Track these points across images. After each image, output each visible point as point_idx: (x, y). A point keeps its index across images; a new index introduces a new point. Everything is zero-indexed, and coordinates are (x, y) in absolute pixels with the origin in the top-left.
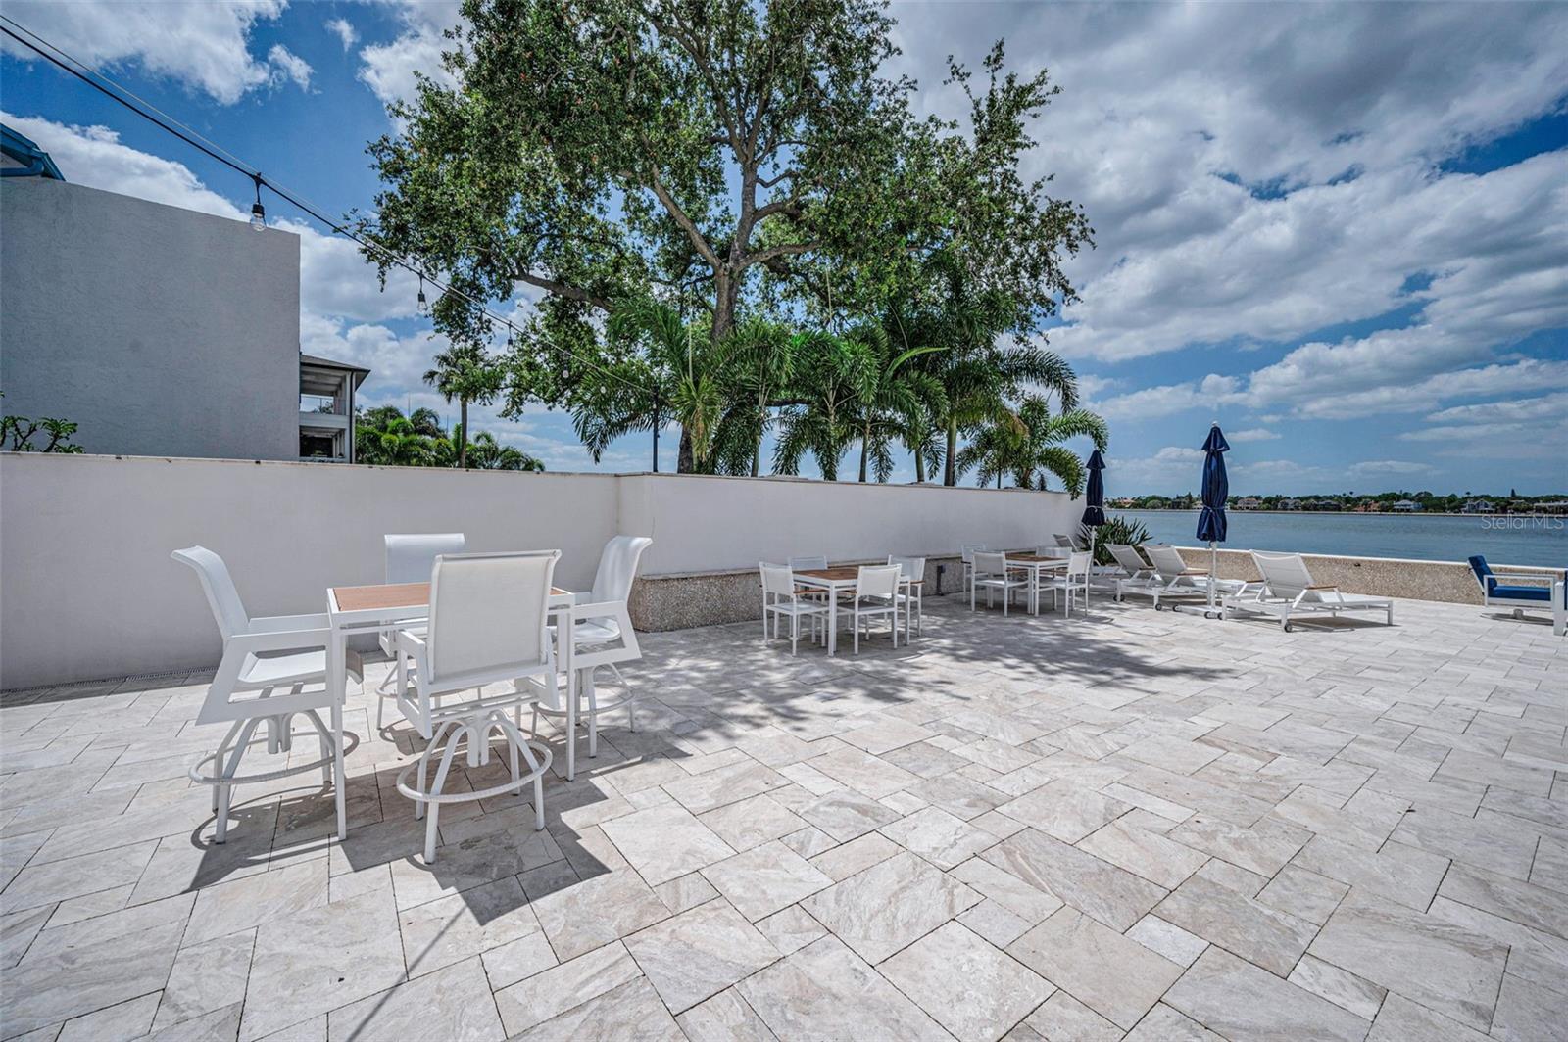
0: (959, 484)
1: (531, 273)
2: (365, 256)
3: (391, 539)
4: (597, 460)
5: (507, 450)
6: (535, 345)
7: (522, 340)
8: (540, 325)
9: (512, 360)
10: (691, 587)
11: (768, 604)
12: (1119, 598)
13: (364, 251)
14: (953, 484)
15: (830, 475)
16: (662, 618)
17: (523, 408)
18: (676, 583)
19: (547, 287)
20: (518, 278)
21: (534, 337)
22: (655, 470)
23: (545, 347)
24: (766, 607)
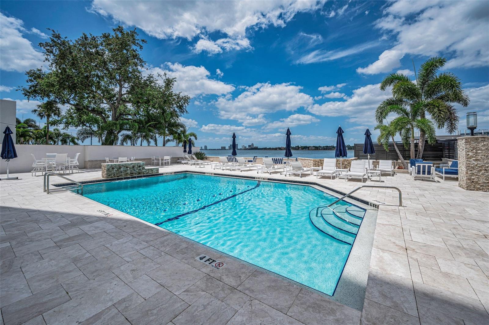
2: (24, 95)
3: (47, 154)
4: (83, 143)
13: (24, 94)
14: (165, 146)
15: (134, 145)
16: (92, 167)
21: (72, 111)
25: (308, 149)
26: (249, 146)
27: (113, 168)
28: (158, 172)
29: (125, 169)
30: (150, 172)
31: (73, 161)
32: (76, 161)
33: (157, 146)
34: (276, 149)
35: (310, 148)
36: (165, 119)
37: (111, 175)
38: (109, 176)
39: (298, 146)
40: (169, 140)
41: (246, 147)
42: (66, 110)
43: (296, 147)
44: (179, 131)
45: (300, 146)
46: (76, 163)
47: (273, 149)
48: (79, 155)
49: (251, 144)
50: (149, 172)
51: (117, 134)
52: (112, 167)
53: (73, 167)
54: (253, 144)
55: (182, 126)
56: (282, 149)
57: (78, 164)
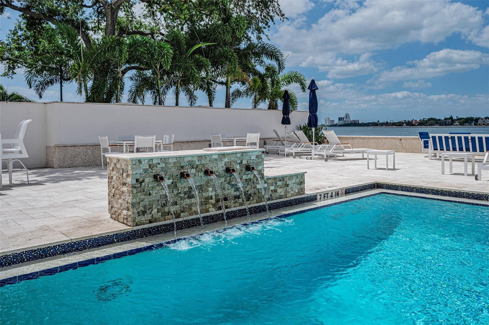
0: (232, 107)
1: (12, 4)
4: (41, 97)
5: (13, 95)
6: (20, 36)
7: (13, 34)
8: (23, 26)
9: (8, 45)
10: (77, 150)
11: (103, 153)
12: (286, 155)
14: (229, 107)
15: (161, 103)
16: (64, 162)
17: (15, 71)
18: (70, 148)
19: (20, 11)
20: (6, 6)
21: (20, 33)
22: (62, 100)
23: (27, 38)
24: (102, 154)
25: (475, 125)
26: (340, 119)
27: (158, 178)
28: (302, 191)
29: (202, 179)
30: (279, 191)
31: (13, 146)
32: (21, 147)
33: (211, 105)
34: (400, 124)
35: (480, 121)
36: (234, 32)
37: (151, 208)
38: (144, 213)
39: (451, 118)
40: (238, 93)
41: (333, 121)
42: (9, 32)
43: (446, 119)
44: (261, 69)
45: (455, 118)
46: (20, 152)
47: (394, 124)
48: (29, 124)
49: (343, 116)
50: (275, 191)
51: (120, 75)
52: (155, 171)
53: (11, 165)
54: (347, 116)
55: (273, 54)
56: (413, 125)
57: (25, 155)
